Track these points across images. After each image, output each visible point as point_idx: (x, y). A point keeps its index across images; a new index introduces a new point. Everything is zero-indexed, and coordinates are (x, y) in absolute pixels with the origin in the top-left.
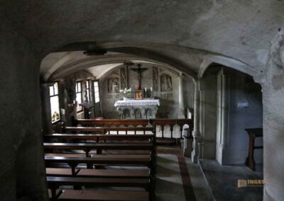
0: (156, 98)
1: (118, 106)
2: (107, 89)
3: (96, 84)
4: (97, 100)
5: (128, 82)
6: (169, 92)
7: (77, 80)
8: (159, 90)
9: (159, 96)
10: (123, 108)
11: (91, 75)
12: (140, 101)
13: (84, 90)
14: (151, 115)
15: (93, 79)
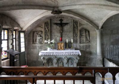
0: (76, 49)
1: (42, 56)
2: (32, 41)
3: (22, 35)
4: (23, 50)
5: (51, 35)
6: (87, 44)
7: (4, 27)
8: (79, 42)
9: (78, 47)
10: (46, 58)
11: (19, 25)
12: (62, 51)
13: (11, 38)
14: (72, 64)
15: (20, 30)
